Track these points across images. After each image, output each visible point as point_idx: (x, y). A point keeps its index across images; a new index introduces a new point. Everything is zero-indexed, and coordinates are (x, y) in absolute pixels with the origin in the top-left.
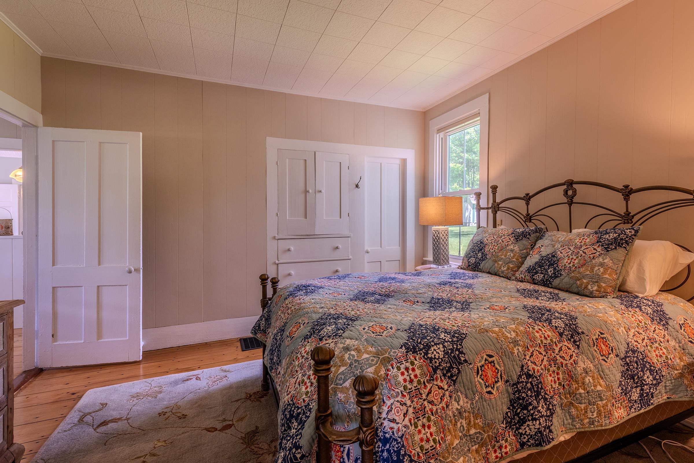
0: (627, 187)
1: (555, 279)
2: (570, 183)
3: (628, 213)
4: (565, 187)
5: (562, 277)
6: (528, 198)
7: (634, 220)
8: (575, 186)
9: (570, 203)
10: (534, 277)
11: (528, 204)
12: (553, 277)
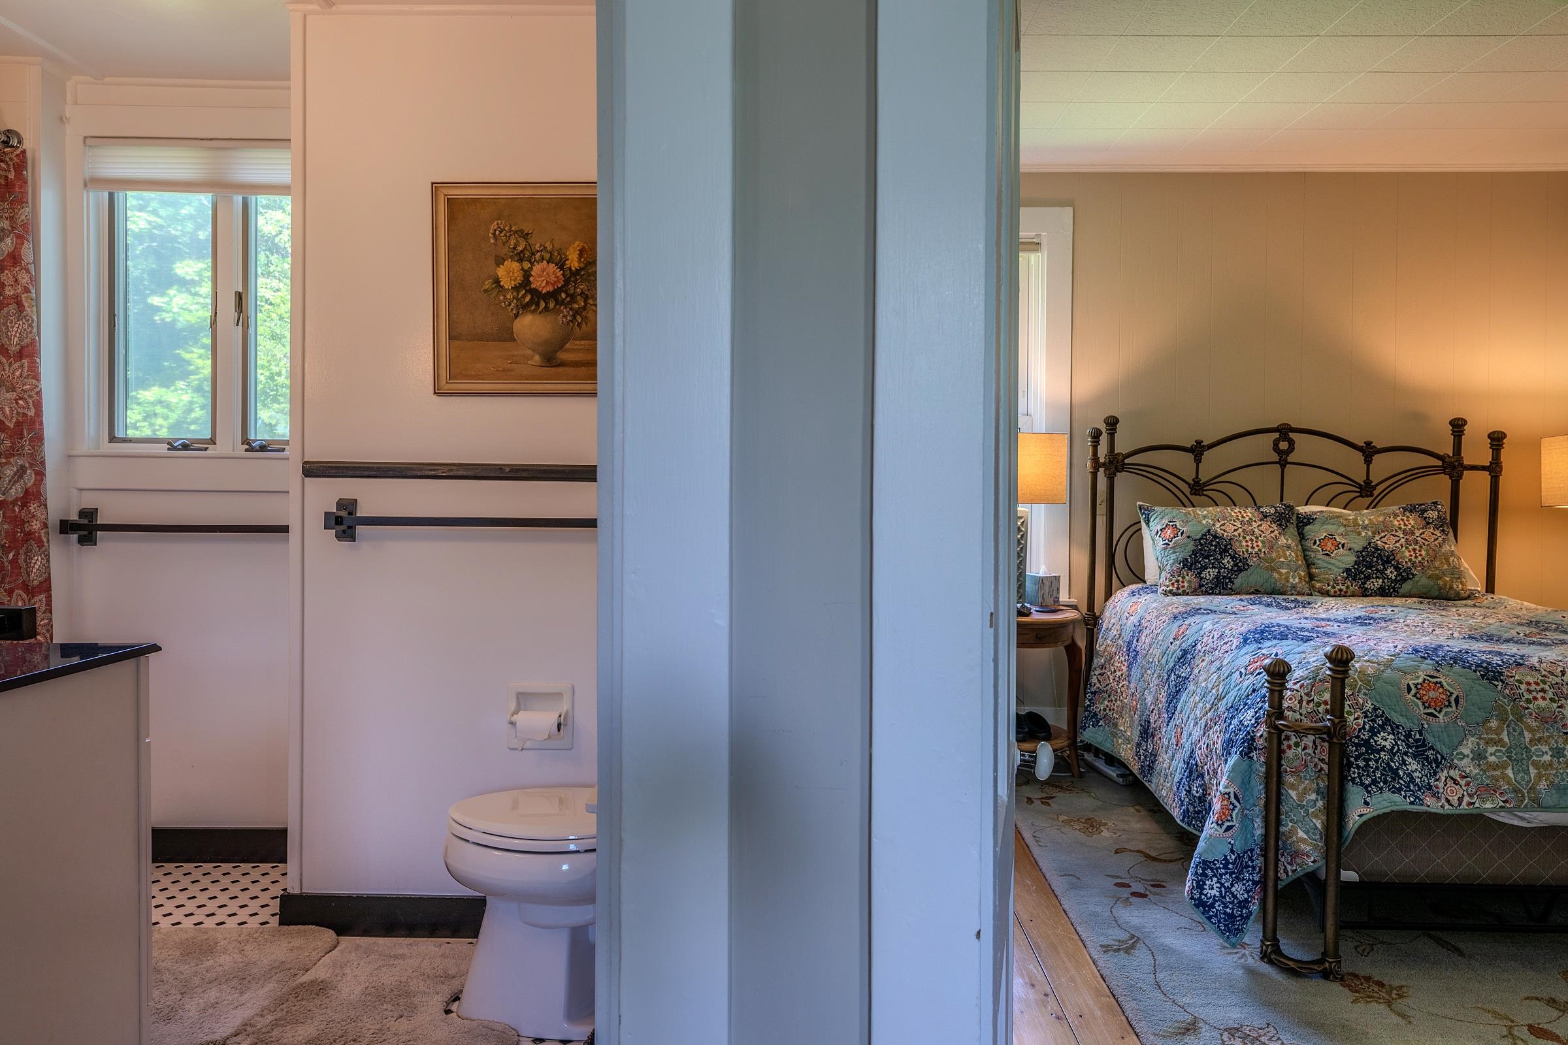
0: (1368, 444)
1: (1403, 583)
2: (1284, 431)
3: (1368, 482)
4: (1277, 435)
5: (1416, 579)
6: (1198, 450)
7: (1376, 493)
8: (1291, 435)
9: (1283, 463)
10: (1366, 586)
11: (1198, 460)
12: (1399, 581)
